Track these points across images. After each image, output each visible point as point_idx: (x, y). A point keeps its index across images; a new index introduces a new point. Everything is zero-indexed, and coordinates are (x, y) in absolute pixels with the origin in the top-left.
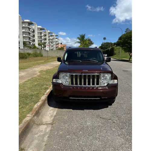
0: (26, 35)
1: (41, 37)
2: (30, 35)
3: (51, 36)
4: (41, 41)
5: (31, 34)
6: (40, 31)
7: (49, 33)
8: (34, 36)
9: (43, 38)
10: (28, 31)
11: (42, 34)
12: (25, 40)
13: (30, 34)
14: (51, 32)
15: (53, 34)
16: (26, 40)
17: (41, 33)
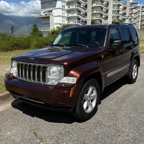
0: (97, 11)
1: (118, 11)
2: (102, 11)
3: (135, 8)
4: (118, 17)
5: (104, 9)
6: (117, 3)
7: (132, 4)
8: (107, 11)
9: (120, 12)
10: (100, 5)
11: (120, 7)
12: (94, 18)
13: (102, 9)
14: (135, 2)
15: (139, 5)
16: (96, 17)
17: (119, 5)
